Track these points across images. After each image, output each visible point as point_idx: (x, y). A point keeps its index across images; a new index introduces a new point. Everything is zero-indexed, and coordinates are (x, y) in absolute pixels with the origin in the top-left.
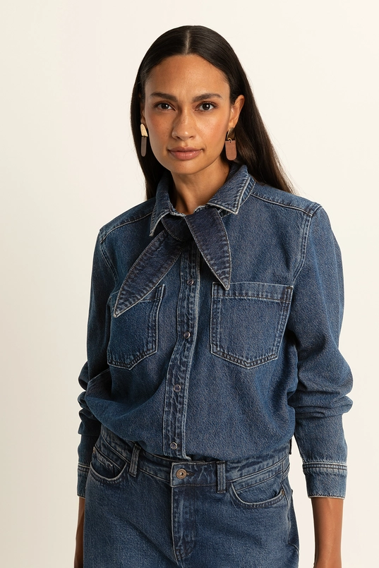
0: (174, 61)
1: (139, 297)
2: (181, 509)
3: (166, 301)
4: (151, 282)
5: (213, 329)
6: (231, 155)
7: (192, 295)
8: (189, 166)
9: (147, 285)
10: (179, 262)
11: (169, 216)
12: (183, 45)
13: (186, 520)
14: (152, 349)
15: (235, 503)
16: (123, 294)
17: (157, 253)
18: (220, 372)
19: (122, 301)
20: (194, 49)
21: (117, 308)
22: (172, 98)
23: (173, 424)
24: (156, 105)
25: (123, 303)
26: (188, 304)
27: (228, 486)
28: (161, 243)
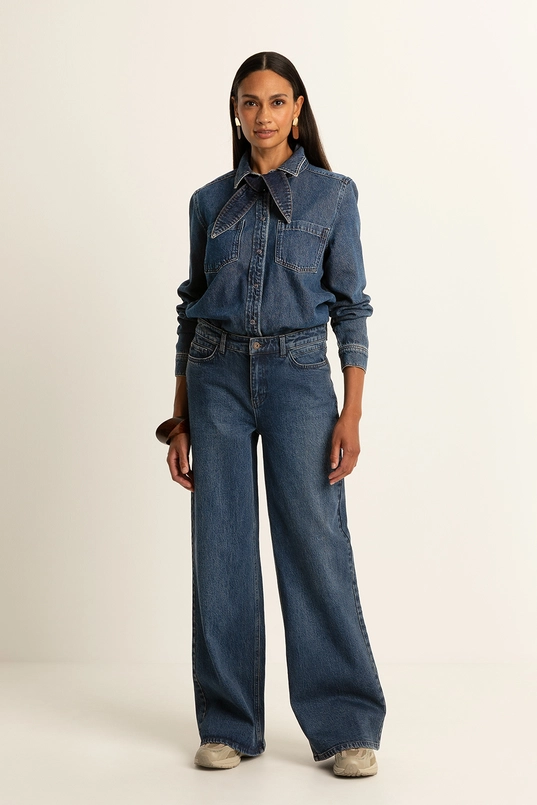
0: (257, 74)
1: (228, 226)
2: (256, 371)
3: (246, 229)
4: (237, 216)
5: (277, 248)
6: (296, 136)
7: (264, 226)
8: (269, 142)
9: (234, 219)
10: (255, 205)
11: (250, 175)
12: (262, 64)
13: (260, 378)
14: (235, 257)
15: (293, 364)
16: (217, 224)
18: (281, 274)
20: (269, 66)
21: (214, 232)
22: (255, 97)
23: (253, 308)
24: (246, 103)
25: (218, 229)
26: (261, 233)
27: (288, 352)
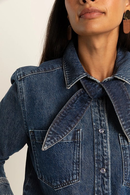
1: (61, 137)
4: (70, 126)
5: (125, 169)
7: (105, 141)
9: (67, 129)
14: (77, 179)
16: (50, 134)
17: (75, 105)
19: (49, 139)
21: (45, 144)
25: (49, 141)
26: (102, 148)
28: (78, 97)
